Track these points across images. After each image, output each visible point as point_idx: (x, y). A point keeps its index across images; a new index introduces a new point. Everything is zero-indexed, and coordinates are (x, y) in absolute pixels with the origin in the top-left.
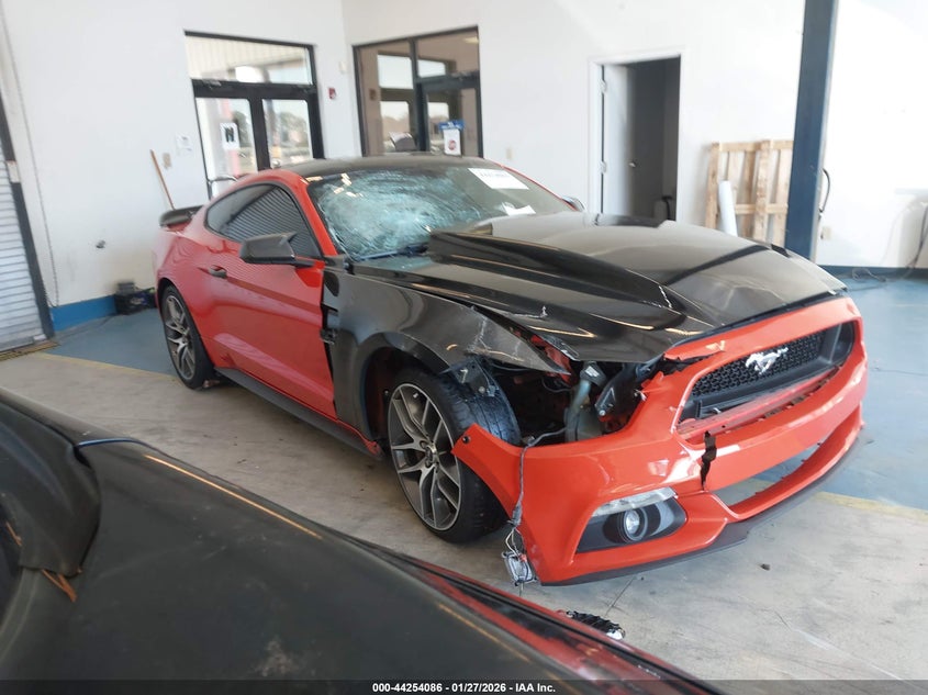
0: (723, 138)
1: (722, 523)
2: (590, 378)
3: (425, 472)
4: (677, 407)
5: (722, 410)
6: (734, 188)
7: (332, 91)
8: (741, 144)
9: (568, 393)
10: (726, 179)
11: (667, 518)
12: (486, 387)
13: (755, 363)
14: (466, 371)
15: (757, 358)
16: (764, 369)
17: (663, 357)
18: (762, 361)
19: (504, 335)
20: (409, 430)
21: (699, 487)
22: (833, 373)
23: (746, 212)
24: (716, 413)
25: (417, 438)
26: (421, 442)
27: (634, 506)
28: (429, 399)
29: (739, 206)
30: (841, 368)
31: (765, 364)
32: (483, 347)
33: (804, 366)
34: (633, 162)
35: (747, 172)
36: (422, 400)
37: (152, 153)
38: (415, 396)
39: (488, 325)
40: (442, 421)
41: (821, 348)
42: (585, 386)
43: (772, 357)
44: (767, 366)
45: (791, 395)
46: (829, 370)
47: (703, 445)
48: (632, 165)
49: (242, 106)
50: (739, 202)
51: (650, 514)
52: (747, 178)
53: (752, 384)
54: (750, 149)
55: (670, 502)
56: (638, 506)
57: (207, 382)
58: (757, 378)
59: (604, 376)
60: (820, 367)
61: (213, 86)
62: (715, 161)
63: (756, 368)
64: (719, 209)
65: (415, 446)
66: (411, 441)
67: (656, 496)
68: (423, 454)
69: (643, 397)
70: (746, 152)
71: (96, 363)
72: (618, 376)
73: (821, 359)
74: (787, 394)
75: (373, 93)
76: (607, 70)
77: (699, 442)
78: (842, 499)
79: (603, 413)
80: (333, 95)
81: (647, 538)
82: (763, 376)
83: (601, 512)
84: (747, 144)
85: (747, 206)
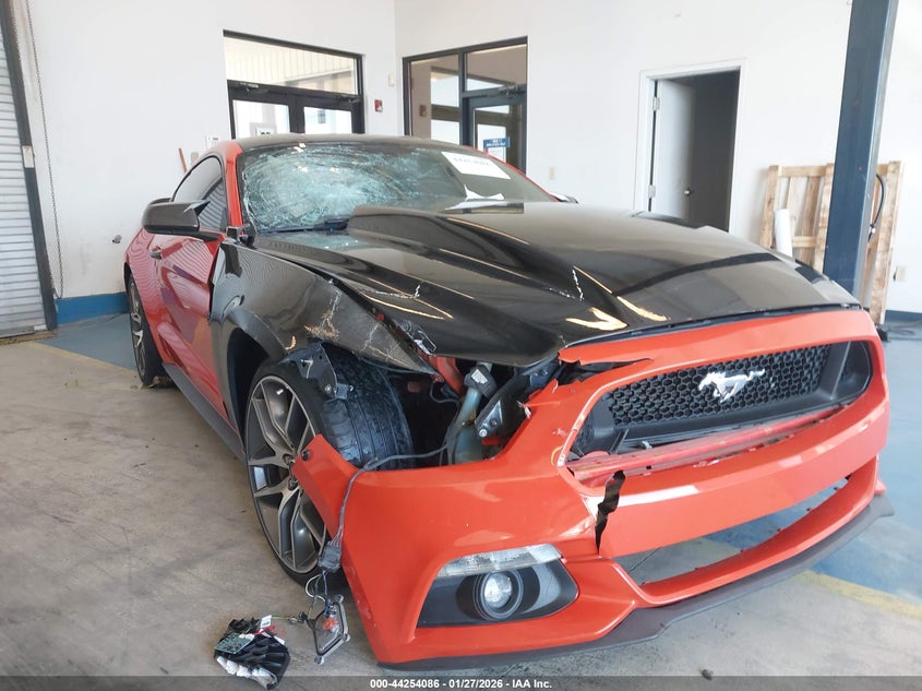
0: (784, 162)
1: (627, 606)
2: (477, 386)
3: (288, 495)
4: (568, 431)
5: (654, 446)
6: (793, 218)
7: (378, 104)
8: (803, 168)
9: (454, 404)
10: (785, 206)
11: (549, 590)
12: (333, 386)
13: (712, 387)
14: (311, 362)
15: (716, 379)
16: (728, 396)
17: (557, 359)
18: (724, 384)
19: (360, 315)
20: (271, 438)
21: (592, 548)
22: (835, 411)
23: (806, 245)
24: (644, 448)
25: (280, 452)
26: (285, 455)
27: (497, 567)
28: (295, 396)
29: (797, 238)
30: (846, 407)
31: (729, 389)
32: (329, 329)
33: (793, 399)
34: (688, 190)
35: (809, 199)
36: (287, 396)
37: (180, 150)
38: (279, 393)
39: (341, 301)
40: (310, 423)
41: (820, 377)
42: (473, 397)
43: (740, 380)
44: (733, 392)
45: (764, 436)
46: (830, 409)
47: (603, 490)
48: (688, 192)
49: (281, 112)
50: (798, 233)
51: (525, 580)
52: (808, 207)
53: (708, 415)
54: (813, 173)
55: (553, 566)
56: (506, 567)
57: (156, 378)
58: (718, 409)
59: (494, 383)
60: (818, 402)
61: (251, 88)
62: (773, 186)
63: (715, 394)
64: (774, 240)
65: (278, 461)
66: (273, 454)
67: (528, 556)
68: (287, 473)
69: (527, 412)
70: (809, 177)
71: (74, 354)
72: (509, 384)
73: (819, 393)
74: (757, 433)
75: (422, 109)
76: (660, 86)
77: (600, 485)
78: (847, 588)
79: (483, 433)
80: (380, 108)
81: (518, 617)
82: (727, 405)
83: (452, 571)
84: (810, 167)
85: (808, 238)
